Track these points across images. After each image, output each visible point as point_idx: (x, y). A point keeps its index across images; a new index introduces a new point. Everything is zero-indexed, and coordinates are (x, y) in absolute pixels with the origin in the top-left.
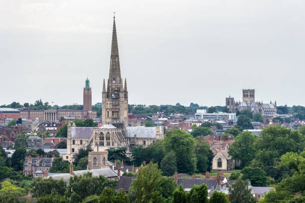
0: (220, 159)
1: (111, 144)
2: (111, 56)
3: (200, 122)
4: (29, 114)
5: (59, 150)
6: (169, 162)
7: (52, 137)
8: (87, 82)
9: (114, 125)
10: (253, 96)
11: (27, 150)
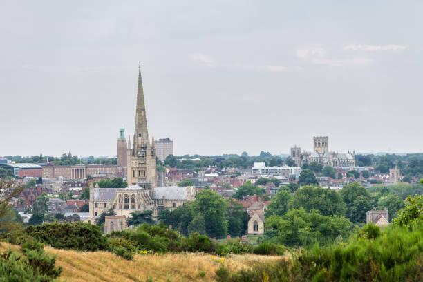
0: (256, 222)
1: (137, 207)
2: (137, 110)
3: (256, 178)
4: (53, 171)
5: (79, 214)
6: (198, 226)
7: (76, 198)
8: (122, 132)
9: (140, 185)
10: (325, 144)
11: (45, 215)
